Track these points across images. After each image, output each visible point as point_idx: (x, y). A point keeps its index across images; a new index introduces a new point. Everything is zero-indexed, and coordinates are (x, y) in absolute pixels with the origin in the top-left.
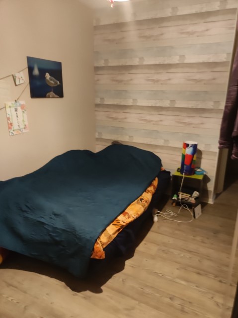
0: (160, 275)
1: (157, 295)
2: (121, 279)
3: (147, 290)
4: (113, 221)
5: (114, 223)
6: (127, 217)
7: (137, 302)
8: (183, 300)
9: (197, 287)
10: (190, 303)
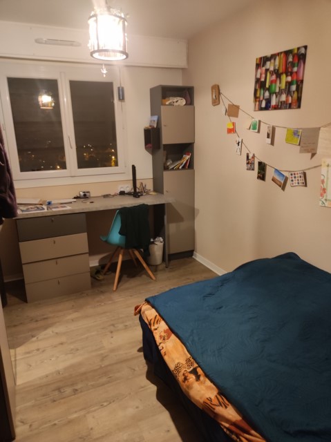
0: (105, 404)
1: (92, 383)
2: (137, 369)
3: (104, 379)
4: (160, 315)
5: (158, 317)
6: (163, 334)
7: (103, 366)
8: (64, 398)
9: (55, 424)
10: (54, 401)
